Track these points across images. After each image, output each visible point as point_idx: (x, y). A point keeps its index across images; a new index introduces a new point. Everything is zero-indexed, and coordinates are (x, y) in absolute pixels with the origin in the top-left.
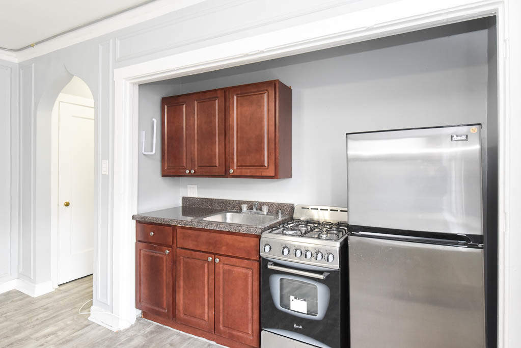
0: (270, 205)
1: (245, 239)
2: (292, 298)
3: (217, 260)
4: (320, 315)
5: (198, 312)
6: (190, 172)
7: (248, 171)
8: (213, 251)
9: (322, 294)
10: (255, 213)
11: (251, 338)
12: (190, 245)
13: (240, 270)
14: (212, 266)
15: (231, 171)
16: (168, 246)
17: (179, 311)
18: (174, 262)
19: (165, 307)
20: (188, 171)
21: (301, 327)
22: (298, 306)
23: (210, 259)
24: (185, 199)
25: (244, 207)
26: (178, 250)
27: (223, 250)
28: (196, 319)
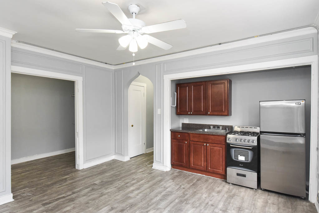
0: (223, 126)
1: (219, 137)
2: (239, 156)
3: (208, 145)
4: (250, 160)
5: (199, 164)
6: (190, 113)
7: (216, 113)
8: (206, 142)
9: (250, 153)
10: (217, 129)
11: (221, 171)
12: (196, 139)
13: (217, 148)
14: (205, 147)
15: (209, 113)
16: (187, 141)
17: (191, 163)
18: (189, 146)
19: (185, 162)
20: (189, 113)
21: (242, 165)
22: (242, 158)
23: (205, 144)
24: (183, 124)
25: (212, 127)
26: (190, 142)
27: (210, 141)
28: (198, 166)
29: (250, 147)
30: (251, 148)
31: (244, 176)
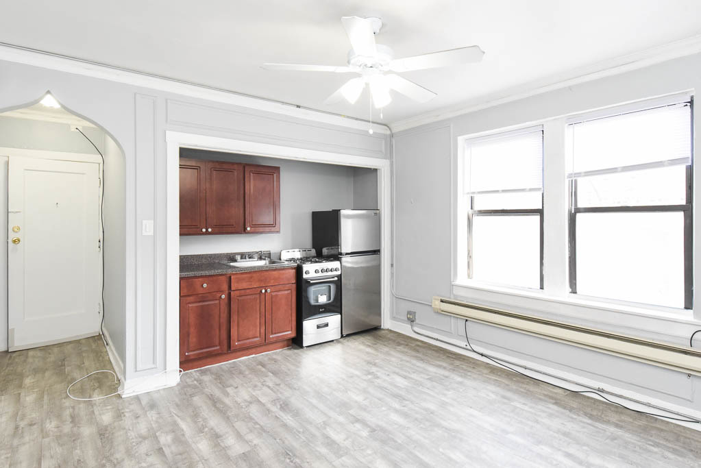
0: (256, 253)
1: (287, 272)
2: (319, 296)
3: (269, 290)
4: (332, 299)
6: (207, 230)
7: (261, 228)
8: (266, 285)
9: (333, 287)
12: (244, 285)
13: (283, 292)
14: (263, 296)
15: (249, 229)
17: (234, 340)
18: (229, 303)
20: (204, 230)
21: (323, 310)
22: (323, 299)
23: (263, 291)
25: (238, 257)
26: (232, 293)
27: (272, 283)
28: (248, 341)
29: (333, 278)
30: (336, 279)
31: (327, 325)
